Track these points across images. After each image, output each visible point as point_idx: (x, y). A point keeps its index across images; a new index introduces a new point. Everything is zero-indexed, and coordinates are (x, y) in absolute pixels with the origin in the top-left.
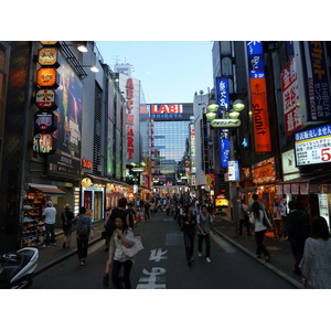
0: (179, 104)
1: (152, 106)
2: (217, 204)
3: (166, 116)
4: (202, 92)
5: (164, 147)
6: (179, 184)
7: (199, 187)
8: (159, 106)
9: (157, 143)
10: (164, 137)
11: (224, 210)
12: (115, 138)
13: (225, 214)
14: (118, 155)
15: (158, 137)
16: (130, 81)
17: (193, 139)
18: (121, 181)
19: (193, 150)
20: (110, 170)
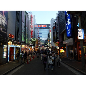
0: (45, 25)
1: (38, 25)
2: (60, 52)
3: (42, 28)
4: (53, 19)
5: (41, 36)
6: (46, 47)
7: (52, 47)
8: (40, 25)
9: (40, 35)
10: (41, 34)
11: (63, 54)
12: (25, 29)
13: (63, 55)
14: (27, 36)
15: (40, 34)
16: (31, 15)
17: (50, 33)
18: (28, 44)
19: (50, 36)
20: (23, 40)
